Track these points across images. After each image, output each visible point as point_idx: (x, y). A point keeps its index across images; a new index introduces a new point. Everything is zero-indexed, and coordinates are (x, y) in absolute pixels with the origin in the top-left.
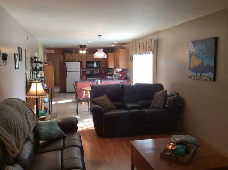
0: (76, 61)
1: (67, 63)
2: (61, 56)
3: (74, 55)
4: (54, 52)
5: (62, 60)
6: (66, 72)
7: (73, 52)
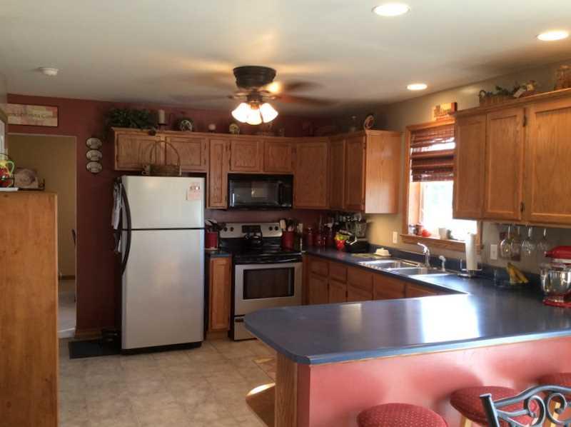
0: (180, 174)
1: (131, 182)
2: (90, 141)
3: (168, 140)
4: (49, 117)
5: (93, 167)
6: (124, 234)
7: (160, 125)
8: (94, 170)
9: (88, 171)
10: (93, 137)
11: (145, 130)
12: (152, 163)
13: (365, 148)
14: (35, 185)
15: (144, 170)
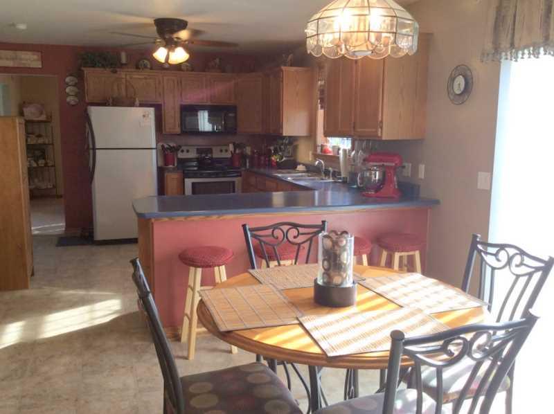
0: (137, 102)
1: (96, 113)
2: (68, 79)
3: (128, 77)
4: (34, 60)
5: (71, 100)
6: (91, 152)
7: (122, 64)
8: (73, 103)
9: (68, 103)
10: (71, 75)
11: (107, 69)
12: (115, 96)
13: (282, 81)
14: (43, 118)
15: (108, 101)
